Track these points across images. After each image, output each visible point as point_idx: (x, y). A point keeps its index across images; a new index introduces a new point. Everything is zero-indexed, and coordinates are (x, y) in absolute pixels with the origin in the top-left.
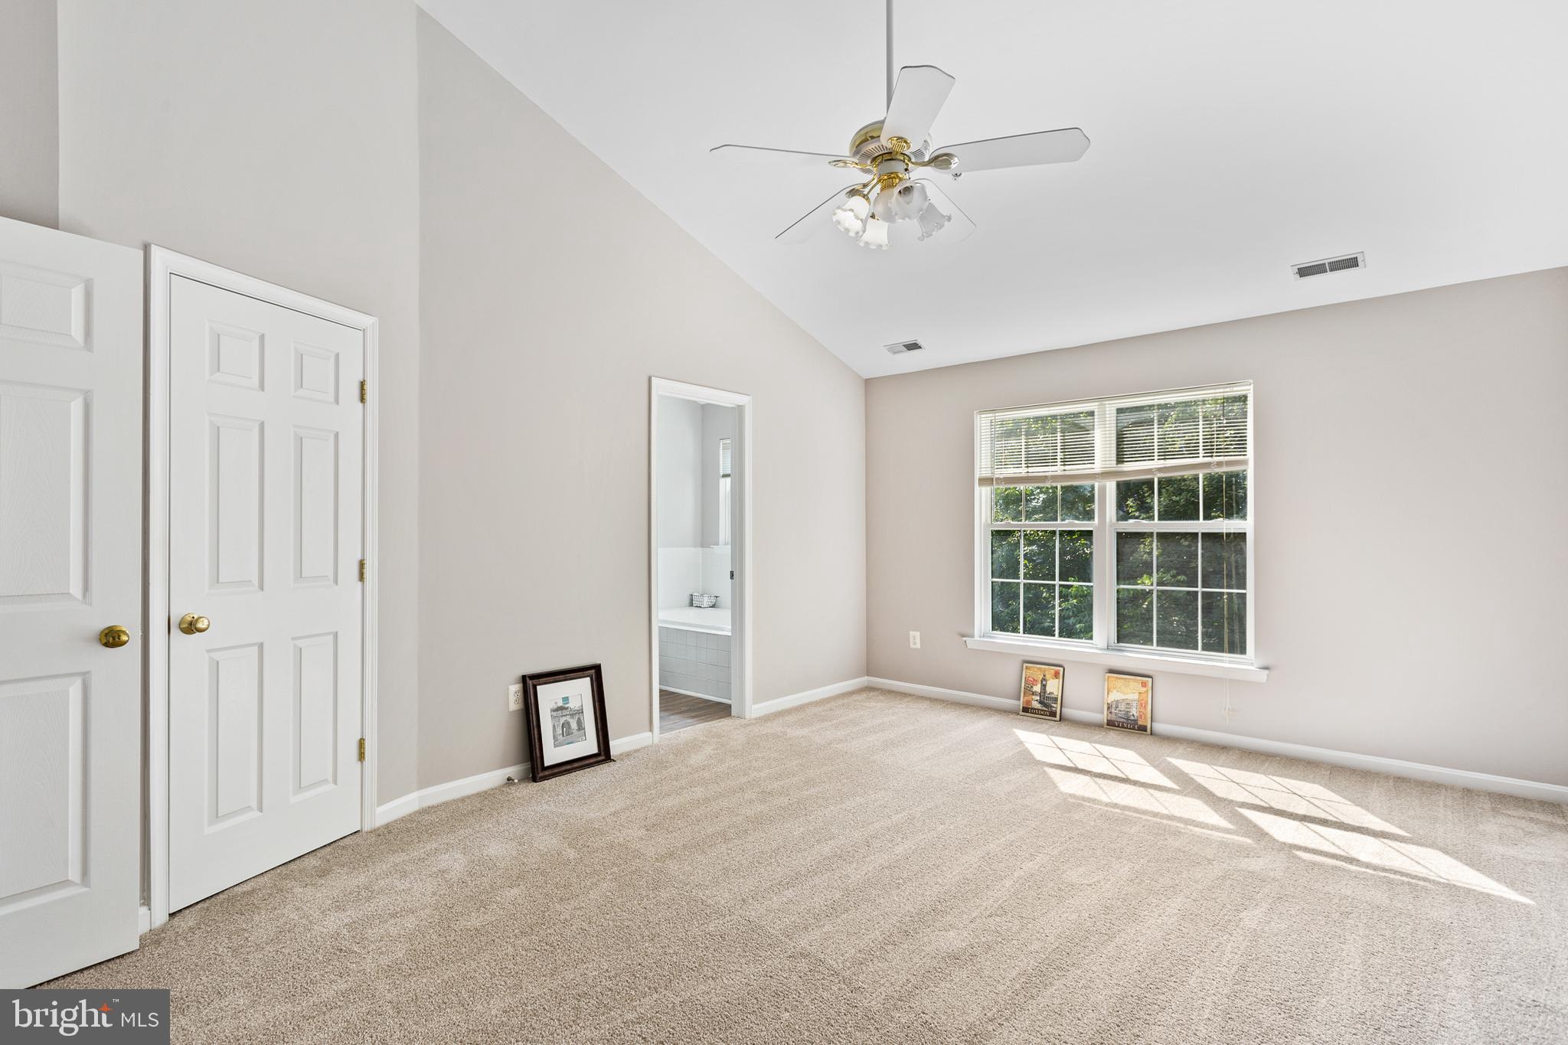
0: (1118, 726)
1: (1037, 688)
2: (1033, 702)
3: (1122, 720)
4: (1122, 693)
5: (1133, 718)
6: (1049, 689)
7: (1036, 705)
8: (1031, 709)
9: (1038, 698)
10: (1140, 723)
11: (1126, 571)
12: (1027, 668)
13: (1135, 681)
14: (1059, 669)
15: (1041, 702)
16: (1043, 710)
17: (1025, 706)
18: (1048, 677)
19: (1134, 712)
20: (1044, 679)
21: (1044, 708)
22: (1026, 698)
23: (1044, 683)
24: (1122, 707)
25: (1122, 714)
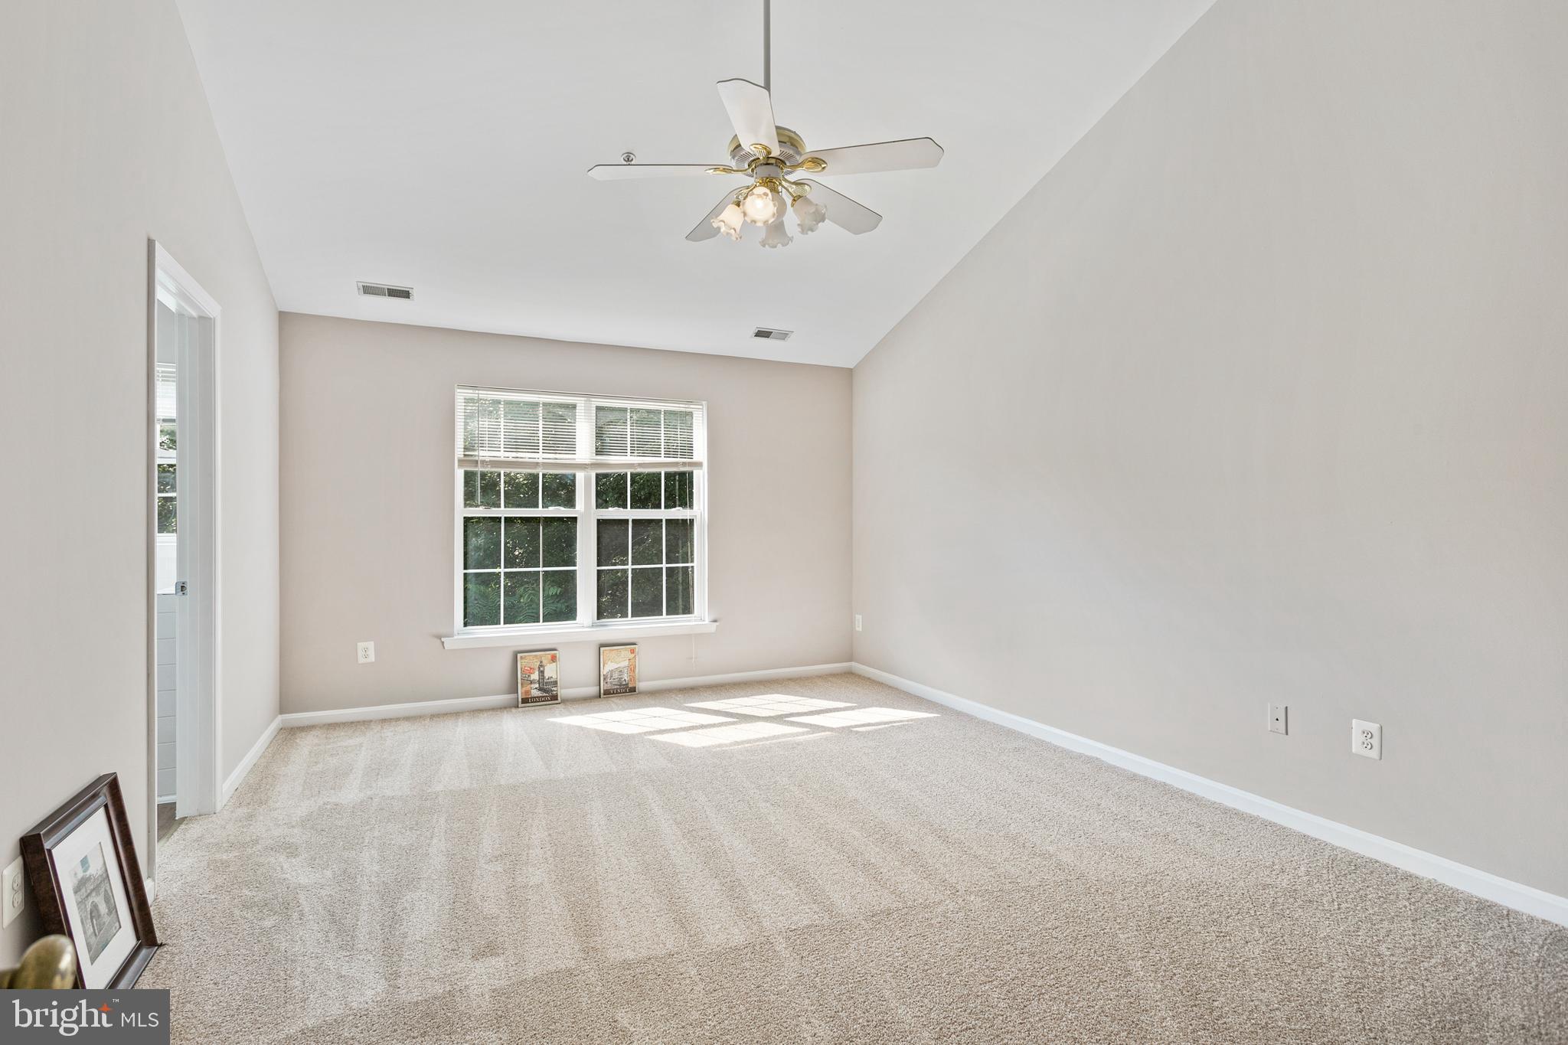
0: (613, 693)
1: (535, 676)
2: (532, 691)
3: (616, 687)
4: (616, 662)
5: (624, 683)
6: (547, 675)
7: (535, 693)
8: (531, 698)
9: (537, 686)
10: (630, 686)
11: (604, 555)
12: (521, 658)
13: (626, 649)
14: (551, 652)
15: (540, 689)
16: (543, 697)
17: (524, 697)
18: (545, 662)
19: (625, 677)
20: (541, 666)
21: (545, 694)
22: (524, 689)
23: (542, 669)
24: (616, 675)
25: (616, 682)
